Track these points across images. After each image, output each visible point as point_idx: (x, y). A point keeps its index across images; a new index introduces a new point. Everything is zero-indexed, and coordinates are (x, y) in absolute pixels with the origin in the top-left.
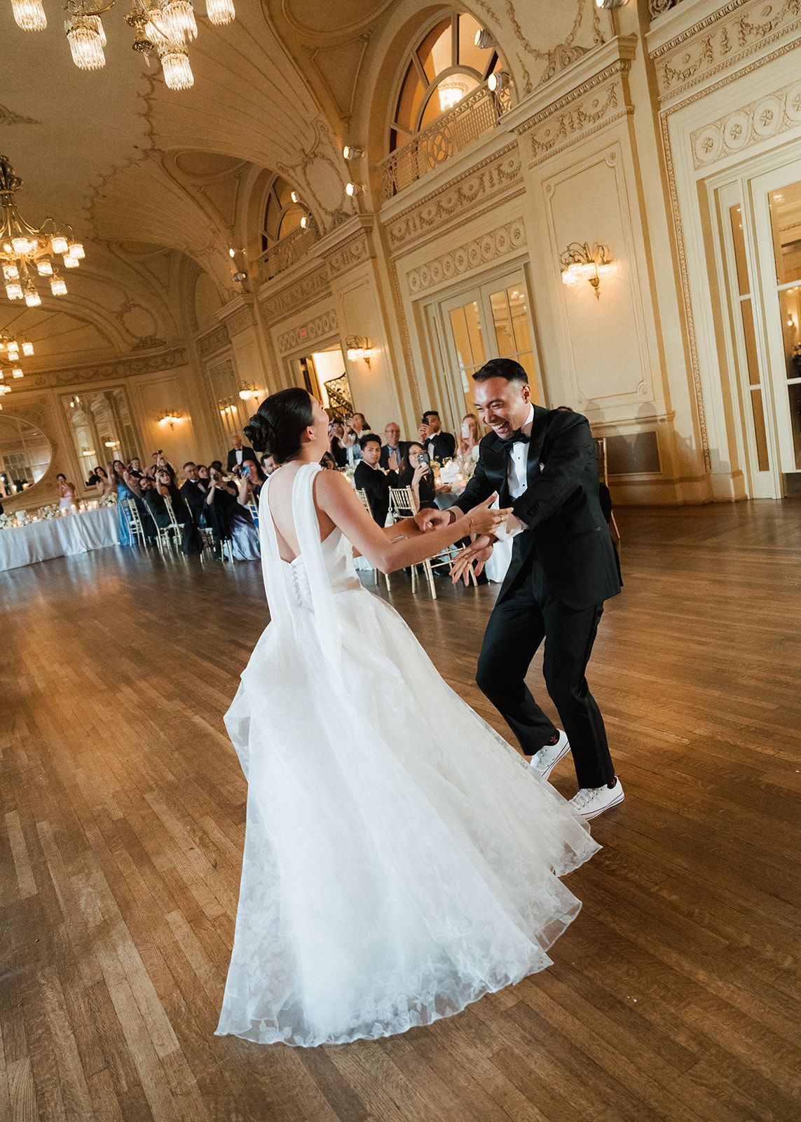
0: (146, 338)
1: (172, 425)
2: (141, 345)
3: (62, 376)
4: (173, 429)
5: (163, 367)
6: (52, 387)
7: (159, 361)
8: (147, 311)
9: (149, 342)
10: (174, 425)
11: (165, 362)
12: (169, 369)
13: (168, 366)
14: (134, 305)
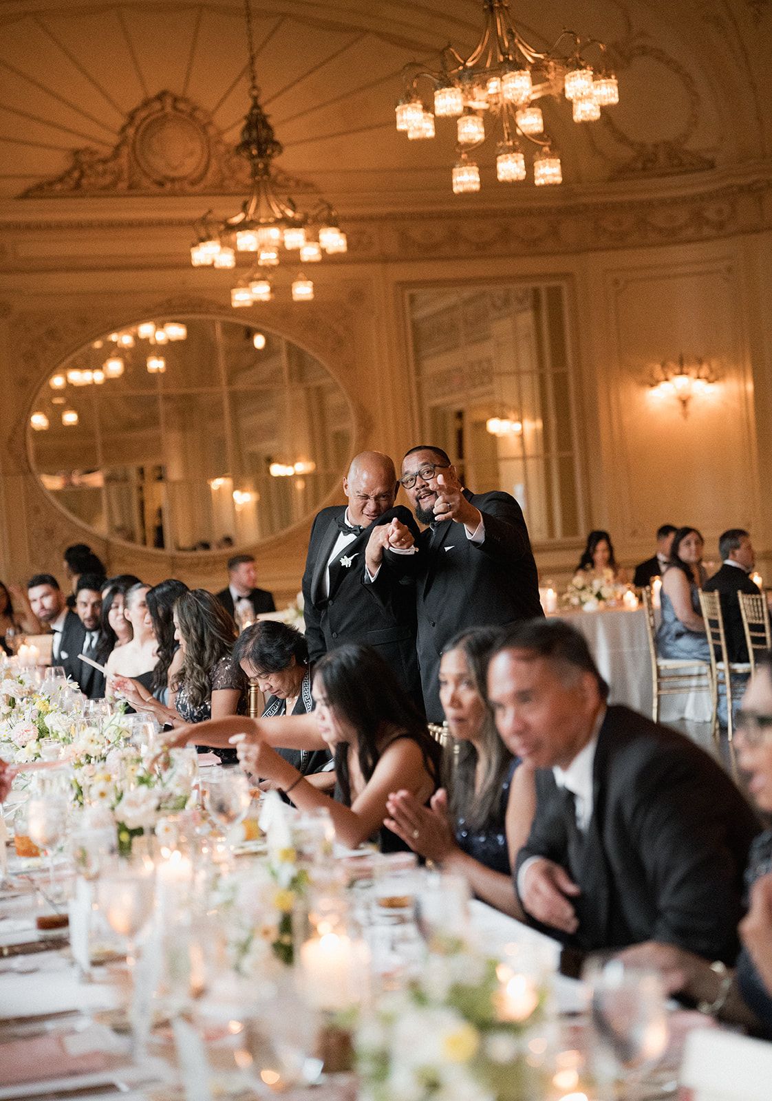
0: (656, 146)
1: (684, 402)
2: (640, 165)
3: (416, 233)
4: (685, 415)
5: (690, 232)
6: (386, 260)
7: (682, 216)
8: (678, 69)
9: (662, 158)
10: (691, 406)
11: (698, 218)
12: (708, 239)
13: (707, 231)
14: (644, 51)
